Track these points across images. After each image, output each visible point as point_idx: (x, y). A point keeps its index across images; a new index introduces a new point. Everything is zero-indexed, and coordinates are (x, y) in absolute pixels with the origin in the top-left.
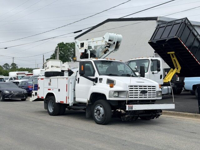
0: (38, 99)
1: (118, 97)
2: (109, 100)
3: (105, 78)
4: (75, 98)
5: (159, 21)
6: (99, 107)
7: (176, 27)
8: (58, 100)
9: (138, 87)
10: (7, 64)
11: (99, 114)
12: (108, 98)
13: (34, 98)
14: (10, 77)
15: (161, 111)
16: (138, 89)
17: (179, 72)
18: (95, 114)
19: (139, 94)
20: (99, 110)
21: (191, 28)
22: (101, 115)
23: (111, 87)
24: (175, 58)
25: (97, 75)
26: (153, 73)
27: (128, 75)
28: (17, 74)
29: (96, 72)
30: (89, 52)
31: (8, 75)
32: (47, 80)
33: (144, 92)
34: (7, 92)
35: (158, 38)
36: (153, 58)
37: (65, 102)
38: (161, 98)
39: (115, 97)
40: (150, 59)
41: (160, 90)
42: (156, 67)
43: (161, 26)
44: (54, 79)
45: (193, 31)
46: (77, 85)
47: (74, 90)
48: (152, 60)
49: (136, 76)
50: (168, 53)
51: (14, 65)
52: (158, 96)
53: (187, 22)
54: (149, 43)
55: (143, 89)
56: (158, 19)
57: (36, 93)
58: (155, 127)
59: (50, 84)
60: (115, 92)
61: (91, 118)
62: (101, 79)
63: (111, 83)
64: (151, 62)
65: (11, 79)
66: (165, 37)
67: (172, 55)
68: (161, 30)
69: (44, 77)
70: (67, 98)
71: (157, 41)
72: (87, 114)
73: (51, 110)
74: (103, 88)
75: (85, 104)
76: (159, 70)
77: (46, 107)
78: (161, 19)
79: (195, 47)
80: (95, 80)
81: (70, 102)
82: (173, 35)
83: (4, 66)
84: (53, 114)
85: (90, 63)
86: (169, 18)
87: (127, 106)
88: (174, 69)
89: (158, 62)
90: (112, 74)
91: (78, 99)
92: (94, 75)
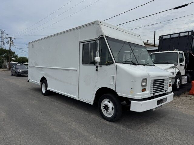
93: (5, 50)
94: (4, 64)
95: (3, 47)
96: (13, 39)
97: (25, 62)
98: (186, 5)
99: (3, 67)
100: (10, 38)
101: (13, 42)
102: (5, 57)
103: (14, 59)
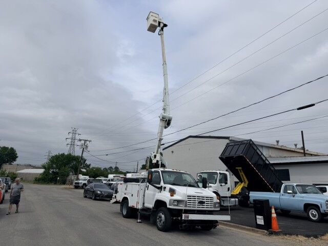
0: (117, 202)
1: (177, 205)
2: (169, 208)
3: (168, 186)
4: (144, 203)
5: (231, 140)
6: (161, 214)
7: (242, 147)
8: (130, 205)
9: (196, 198)
10: (111, 167)
11: (161, 221)
12: (168, 206)
13: (113, 200)
14: (108, 179)
15: (216, 222)
16: (197, 200)
17: (246, 186)
18: (158, 220)
19: (197, 204)
20: (161, 217)
21: (255, 148)
22: (162, 222)
23: (172, 195)
24: (243, 173)
25: (162, 184)
26: (221, 185)
27: (190, 186)
28: (114, 177)
29: (162, 181)
30: (160, 163)
31: (107, 177)
32: (124, 186)
33: (201, 203)
34: (99, 192)
35: (227, 154)
36: (221, 172)
37: (135, 207)
38: (218, 209)
39: (175, 205)
40: (218, 172)
41: (218, 201)
42: (224, 180)
43: (230, 144)
44: (130, 185)
45: (258, 151)
46: (146, 191)
47: (144, 196)
48: (220, 173)
49: (199, 187)
50: (237, 168)
51: (117, 168)
52: (215, 207)
53: (251, 142)
54: (220, 158)
55: (201, 200)
56: (230, 139)
57: (115, 196)
58: (210, 238)
59: (126, 189)
60: (175, 201)
61: (154, 224)
62: (165, 188)
63: (172, 192)
64: (219, 175)
65: (109, 180)
66: (233, 154)
67: (240, 170)
68: (230, 148)
69: (122, 182)
70: (138, 203)
71: (226, 157)
72: (151, 220)
73: (125, 213)
74: (165, 196)
75: (151, 209)
76: (226, 183)
77: (122, 210)
78: (233, 139)
79: (260, 165)
80: (160, 188)
81: (140, 207)
82: (240, 153)
83: (109, 169)
84: (126, 217)
85: (158, 172)
86: (239, 138)
87: (183, 215)
88: (242, 182)
89: (225, 176)
90: (176, 183)
91: (147, 205)
92: (159, 184)
93: (74, 156)
94: (69, 178)
95: (71, 152)
96: (88, 142)
97: (98, 176)
98: (313, 105)
99: (67, 182)
100: (85, 140)
101: (87, 147)
102: (72, 168)
103: (84, 170)
